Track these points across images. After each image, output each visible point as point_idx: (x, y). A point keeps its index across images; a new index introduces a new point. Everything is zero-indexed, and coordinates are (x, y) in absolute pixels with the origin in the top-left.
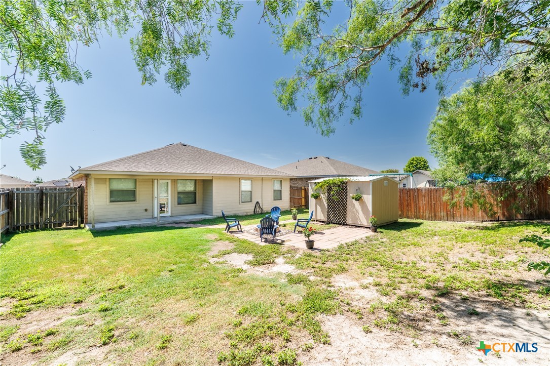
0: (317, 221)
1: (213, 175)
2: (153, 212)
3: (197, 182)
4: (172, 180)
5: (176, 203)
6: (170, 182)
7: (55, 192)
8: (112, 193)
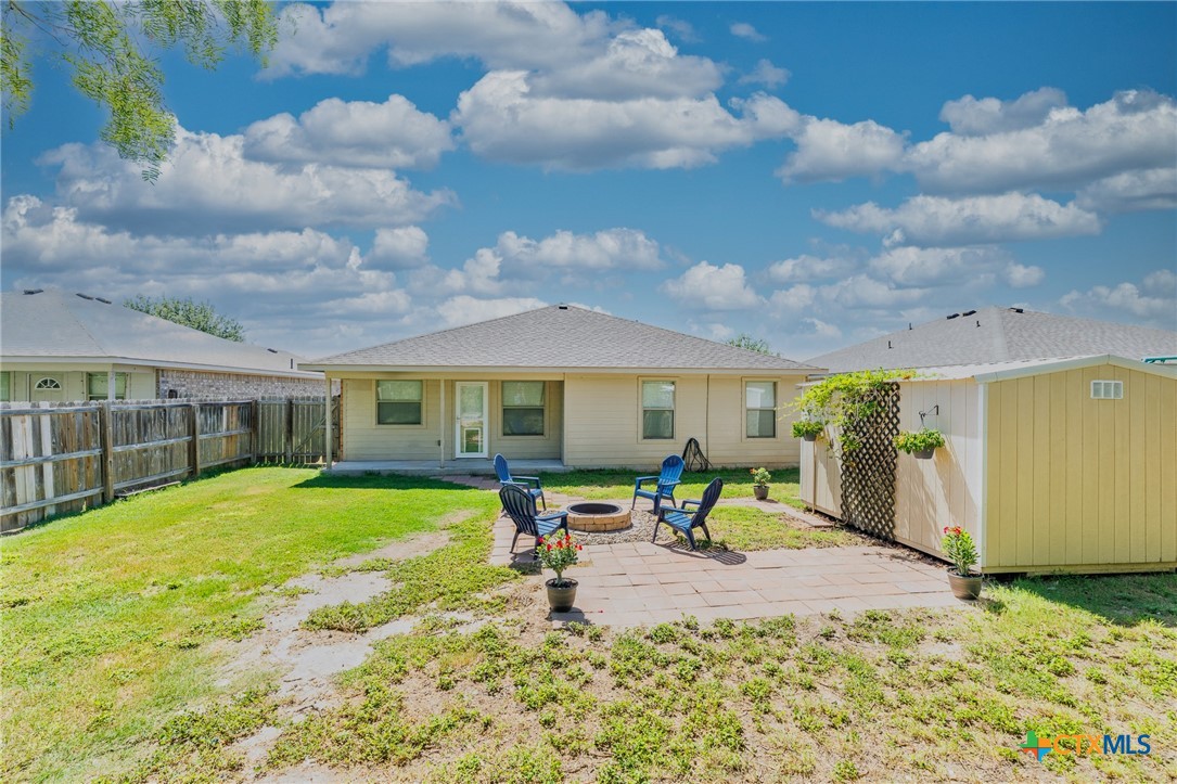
0: (816, 512)
1: (566, 371)
2: (453, 448)
3: (547, 385)
4: (491, 382)
5: (500, 432)
6: (486, 386)
7: (307, 403)
8: (380, 406)
